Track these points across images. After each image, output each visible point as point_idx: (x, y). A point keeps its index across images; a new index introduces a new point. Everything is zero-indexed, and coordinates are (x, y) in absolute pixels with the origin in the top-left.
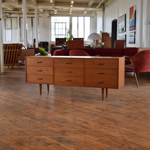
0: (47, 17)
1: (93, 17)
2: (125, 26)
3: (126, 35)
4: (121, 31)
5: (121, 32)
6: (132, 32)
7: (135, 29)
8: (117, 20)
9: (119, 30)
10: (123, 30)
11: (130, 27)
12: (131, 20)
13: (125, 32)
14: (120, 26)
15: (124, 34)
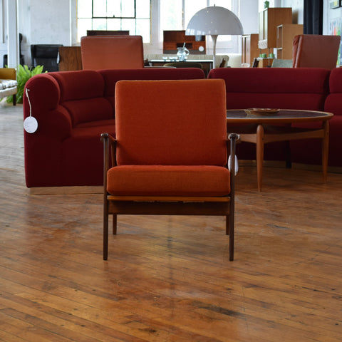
5: (336, 4)
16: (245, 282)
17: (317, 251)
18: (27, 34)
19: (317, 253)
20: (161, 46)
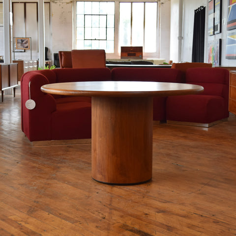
0: (68, 3)
1: (163, 3)
2: (223, 20)
3: (221, 40)
4: (212, 30)
5: (212, 33)
8: (204, 8)
9: (209, 30)
10: (215, 28)
11: (229, 23)
12: (231, 6)
13: (220, 34)
14: (210, 19)
15: (218, 37)
16: (157, 208)
17: (203, 184)
18: (50, 48)
19: (203, 186)
20: (120, 55)
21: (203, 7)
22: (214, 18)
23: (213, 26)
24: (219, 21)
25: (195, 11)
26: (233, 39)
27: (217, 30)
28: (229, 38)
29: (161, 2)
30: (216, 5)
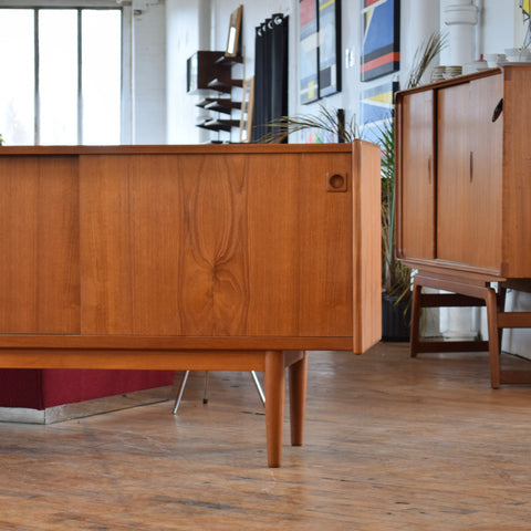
1: (140, 12)
2: (346, 52)
3: (341, 114)
4: (313, 86)
5: (312, 96)
6: (379, 90)
7: (396, 66)
8: (286, 21)
9: (304, 84)
10: (322, 78)
11: (367, 58)
12: (370, 9)
13: (339, 95)
14: (307, 53)
15: (333, 104)
21: (280, 16)
22: (318, 49)
23: (315, 72)
24: (334, 55)
25: (257, 29)
26: (379, 104)
27: (329, 84)
28: (366, 105)
29: (134, 7)
30: (321, 8)
